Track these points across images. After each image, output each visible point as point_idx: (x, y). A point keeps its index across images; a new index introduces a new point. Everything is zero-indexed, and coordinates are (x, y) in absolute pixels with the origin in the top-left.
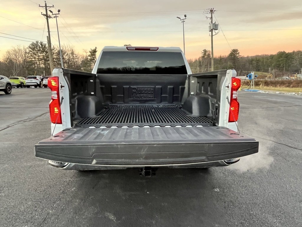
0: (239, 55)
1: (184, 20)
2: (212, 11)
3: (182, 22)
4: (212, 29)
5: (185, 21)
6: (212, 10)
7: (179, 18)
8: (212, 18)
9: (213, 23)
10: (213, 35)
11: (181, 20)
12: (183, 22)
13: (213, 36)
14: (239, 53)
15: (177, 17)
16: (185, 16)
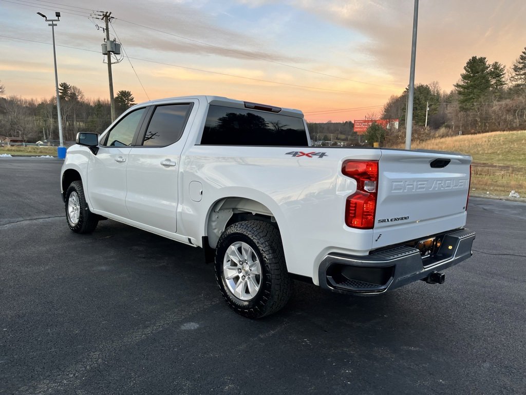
0: (132, 103)
1: (54, 23)
2: (107, 17)
3: (50, 25)
4: (109, 52)
5: (56, 25)
6: (108, 14)
7: (44, 16)
8: (107, 29)
9: (111, 39)
10: (112, 62)
11: (46, 20)
12: (53, 25)
13: (112, 65)
14: (133, 99)
15: (39, 13)
16: (58, 15)
